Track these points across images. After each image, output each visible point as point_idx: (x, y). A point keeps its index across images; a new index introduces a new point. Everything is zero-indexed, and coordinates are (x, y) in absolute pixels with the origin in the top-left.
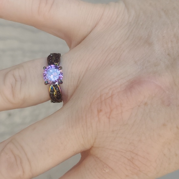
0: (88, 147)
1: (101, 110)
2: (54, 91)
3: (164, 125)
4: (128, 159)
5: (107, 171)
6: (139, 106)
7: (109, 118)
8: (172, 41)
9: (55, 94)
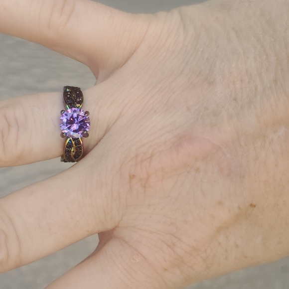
0: (109, 226)
1: (134, 176)
2: (73, 146)
3: (220, 203)
4: (167, 245)
5: (137, 261)
6: (188, 172)
7: (145, 187)
8: (242, 80)
9: (73, 152)
